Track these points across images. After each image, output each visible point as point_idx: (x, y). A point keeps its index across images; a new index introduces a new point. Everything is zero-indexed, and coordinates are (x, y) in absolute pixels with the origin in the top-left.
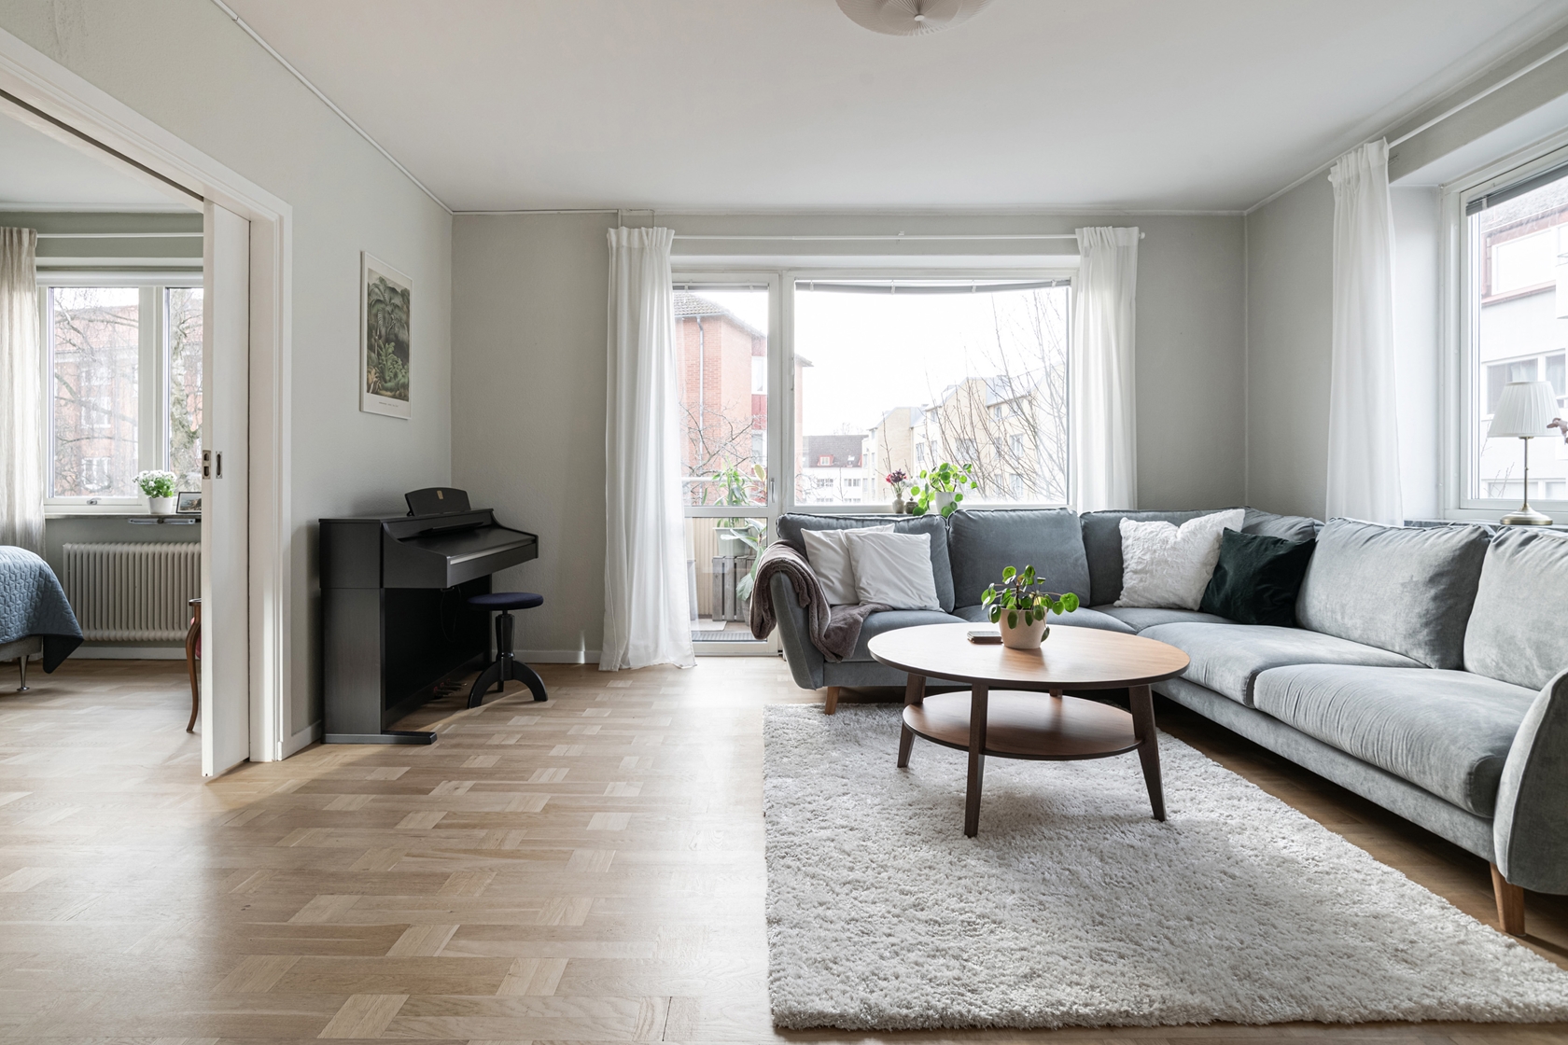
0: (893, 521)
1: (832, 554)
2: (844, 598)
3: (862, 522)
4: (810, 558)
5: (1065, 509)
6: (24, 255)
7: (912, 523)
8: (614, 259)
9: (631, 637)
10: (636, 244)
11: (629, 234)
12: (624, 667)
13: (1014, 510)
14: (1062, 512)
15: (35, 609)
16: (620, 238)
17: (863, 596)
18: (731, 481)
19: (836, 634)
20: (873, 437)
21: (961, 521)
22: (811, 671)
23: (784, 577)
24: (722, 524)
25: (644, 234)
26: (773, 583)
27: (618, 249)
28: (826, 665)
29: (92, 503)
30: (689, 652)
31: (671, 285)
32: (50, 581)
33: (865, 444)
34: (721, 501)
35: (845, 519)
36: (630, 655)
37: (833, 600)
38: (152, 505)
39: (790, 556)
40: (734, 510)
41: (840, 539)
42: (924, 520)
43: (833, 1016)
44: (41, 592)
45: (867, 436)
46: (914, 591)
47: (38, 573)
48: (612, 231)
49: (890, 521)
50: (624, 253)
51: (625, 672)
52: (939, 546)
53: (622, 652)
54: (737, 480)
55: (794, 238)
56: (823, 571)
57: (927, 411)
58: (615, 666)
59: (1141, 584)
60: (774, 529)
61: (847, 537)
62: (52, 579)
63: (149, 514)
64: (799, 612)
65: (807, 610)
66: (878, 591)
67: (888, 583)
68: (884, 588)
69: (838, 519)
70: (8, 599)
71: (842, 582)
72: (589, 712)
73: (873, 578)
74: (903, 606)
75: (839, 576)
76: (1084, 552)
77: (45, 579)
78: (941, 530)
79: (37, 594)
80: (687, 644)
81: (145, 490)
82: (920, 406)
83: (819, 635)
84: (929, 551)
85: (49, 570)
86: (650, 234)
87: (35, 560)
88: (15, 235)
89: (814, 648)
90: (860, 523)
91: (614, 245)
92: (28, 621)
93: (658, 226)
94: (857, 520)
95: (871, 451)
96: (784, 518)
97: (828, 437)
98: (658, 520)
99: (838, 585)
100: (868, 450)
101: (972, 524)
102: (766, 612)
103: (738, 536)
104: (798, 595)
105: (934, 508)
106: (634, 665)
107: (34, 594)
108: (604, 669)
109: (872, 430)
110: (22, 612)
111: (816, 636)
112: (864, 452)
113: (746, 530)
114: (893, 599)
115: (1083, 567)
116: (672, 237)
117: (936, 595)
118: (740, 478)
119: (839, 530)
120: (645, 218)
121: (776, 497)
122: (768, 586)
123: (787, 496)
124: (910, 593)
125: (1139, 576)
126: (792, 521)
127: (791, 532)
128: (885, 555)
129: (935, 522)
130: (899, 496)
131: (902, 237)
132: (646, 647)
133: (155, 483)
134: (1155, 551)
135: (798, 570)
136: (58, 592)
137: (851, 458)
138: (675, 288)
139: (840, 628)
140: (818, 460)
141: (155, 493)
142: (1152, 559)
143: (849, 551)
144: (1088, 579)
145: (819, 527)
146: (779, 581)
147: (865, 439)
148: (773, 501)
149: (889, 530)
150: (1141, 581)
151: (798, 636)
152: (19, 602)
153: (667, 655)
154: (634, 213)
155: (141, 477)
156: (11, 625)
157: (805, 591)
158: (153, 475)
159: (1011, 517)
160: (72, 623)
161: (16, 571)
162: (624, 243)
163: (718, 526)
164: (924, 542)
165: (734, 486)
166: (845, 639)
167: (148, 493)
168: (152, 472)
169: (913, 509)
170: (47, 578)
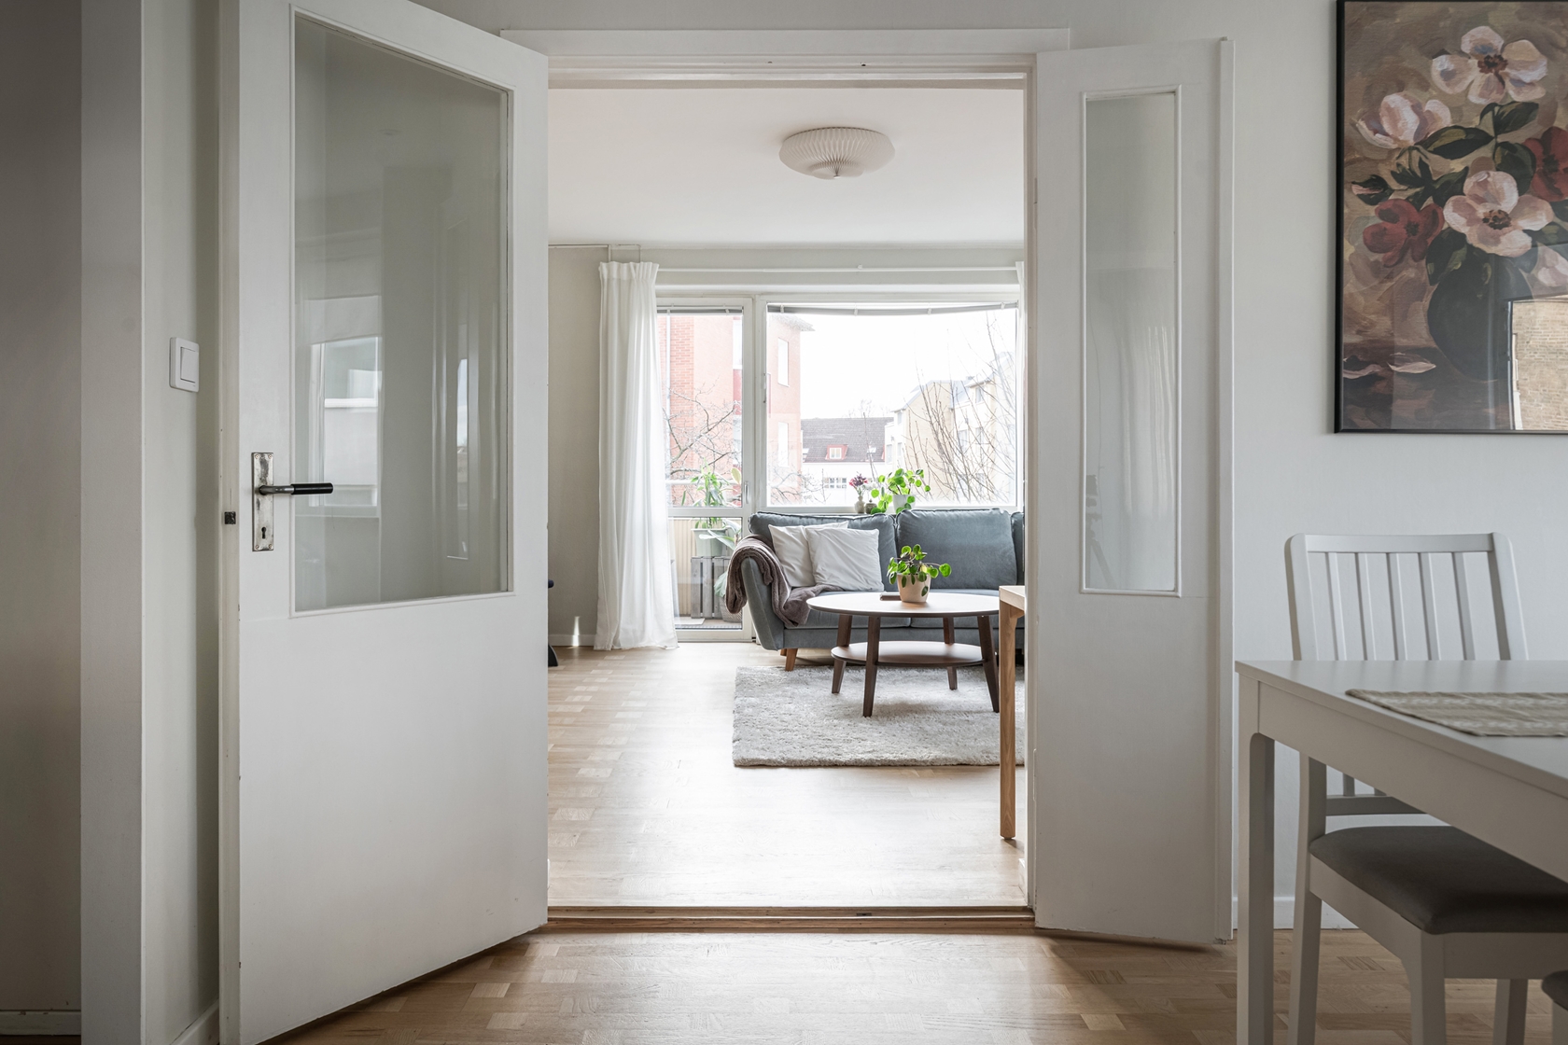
0: (848, 519)
1: (794, 546)
2: (803, 581)
3: (822, 520)
4: (776, 549)
5: (998, 509)
7: (864, 520)
8: (605, 289)
9: (622, 622)
10: (625, 276)
11: (619, 268)
12: (615, 647)
13: (953, 510)
14: (995, 512)
16: (610, 271)
17: (818, 579)
18: (709, 484)
19: (793, 605)
20: (899, 422)
21: (907, 519)
22: (774, 636)
23: (752, 562)
24: (700, 525)
25: (632, 268)
26: (743, 566)
27: (608, 280)
28: (786, 631)
30: (673, 636)
31: (655, 309)
33: (889, 430)
34: (699, 503)
35: (807, 517)
36: (621, 637)
37: (794, 583)
39: (758, 545)
40: (712, 511)
41: (801, 533)
42: (875, 518)
43: (764, 760)
45: (891, 420)
46: (862, 577)
48: (604, 265)
49: (846, 519)
50: (614, 284)
51: (616, 651)
52: (887, 540)
53: (614, 634)
54: (714, 482)
55: (764, 271)
56: (786, 560)
57: (972, 387)
58: (608, 646)
60: (747, 525)
61: (807, 531)
64: (764, 589)
65: (770, 587)
66: (832, 576)
67: (840, 569)
68: (836, 573)
69: (801, 517)
71: (802, 569)
72: (594, 671)
73: (828, 566)
74: (851, 588)
75: (798, 563)
76: (1013, 545)
78: (890, 527)
80: (671, 631)
82: (964, 379)
83: (780, 606)
84: (877, 544)
86: (638, 268)
89: (776, 616)
90: (820, 521)
91: (606, 277)
93: (645, 261)
94: (817, 518)
95: (897, 440)
96: (755, 516)
97: (840, 420)
98: (644, 519)
99: (798, 571)
100: (893, 438)
101: (916, 522)
102: (738, 590)
103: (715, 536)
104: (763, 575)
105: (891, 509)
106: (624, 645)
108: (599, 648)
109: (898, 412)
111: (777, 607)
112: (887, 441)
113: (724, 532)
114: (843, 582)
115: (1010, 558)
116: (657, 270)
117: (881, 580)
118: (718, 481)
119: (801, 527)
120: (633, 254)
121: (750, 499)
122: (740, 570)
123: (760, 499)
124: (858, 578)
126: (762, 519)
127: (760, 527)
128: (840, 548)
129: (884, 520)
130: (860, 498)
131: (860, 269)
132: (634, 631)
135: (764, 556)
137: (872, 450)
138: (659, 311)
139: (797, 602)
140: (826, 453)
143: (808, 545)
144: (1015, 569)
145: (784, 524)
146: (748, 564)
147: (889, 424)
148: (747, 502)
149: (844, 526)
151: (763, 608)
153: (653, 638)
154: (622, 248)
157: (770, 574)
159: (950, 516)
162: (615, 275)
163: (696, 527)
164: (873, 536)
165: (712, 488)
166: (800, 609)
169: (871, 509)
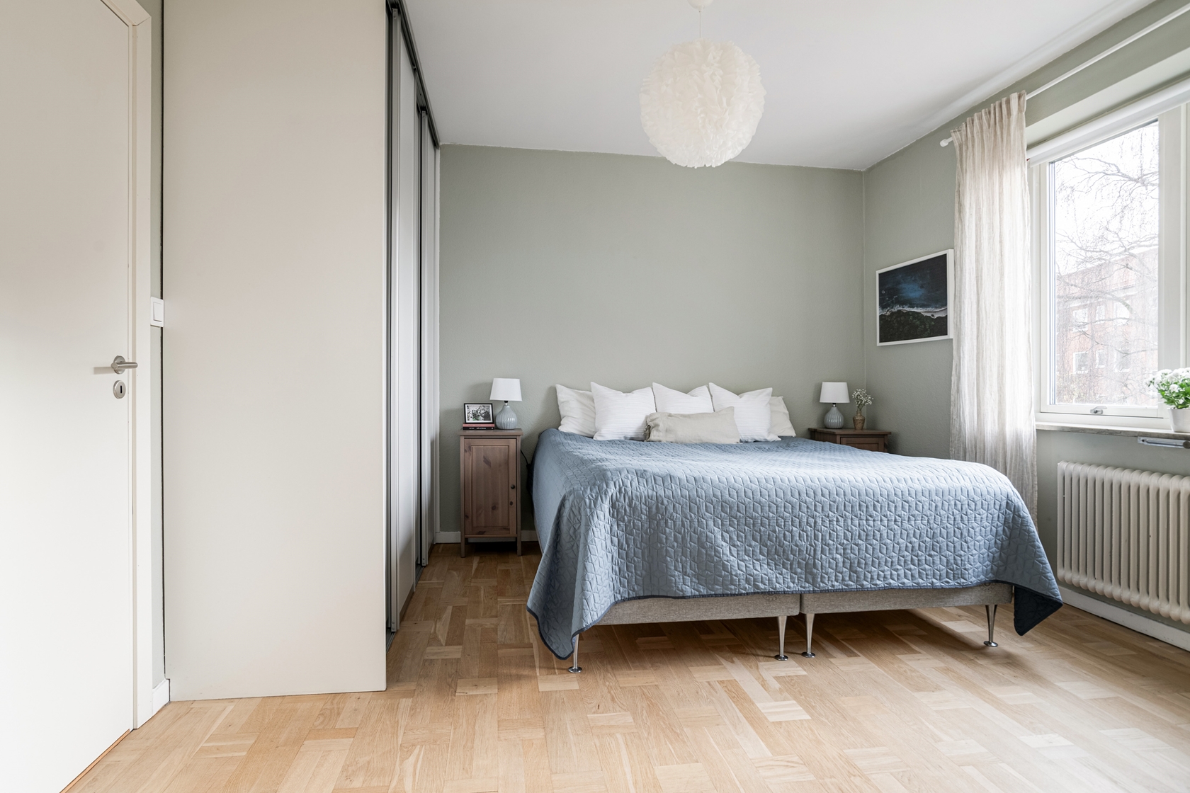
6: (1013, 126)
15: (1002, 549)
29: (1096, 412)
32: (1019, 516)
38: (1176, 419)
44: (1008, 527)
47: (1004, 504)
62: (1022, 513)
63: (1172, 432)
70: (965, 533)
77: (1014, 512)
79: (1004, 530)
81: (1164, 397)
85: (1019, 501)
87: (1002, 486)
88: (1004, 106)
92: (992, 562)
107: (1000, 529)
110: (984, 550)
133: (1181, 386)
136: (1029, 531)
141: (1181, 401)
152: (979, 538)
155: (1158, 379)
156: (968, 566)
158: (1177, 376)
160: (1047, 577)
161: (976, 498)
167: (1170, 401)
168: (1176, 371)
170: (1016, 511)
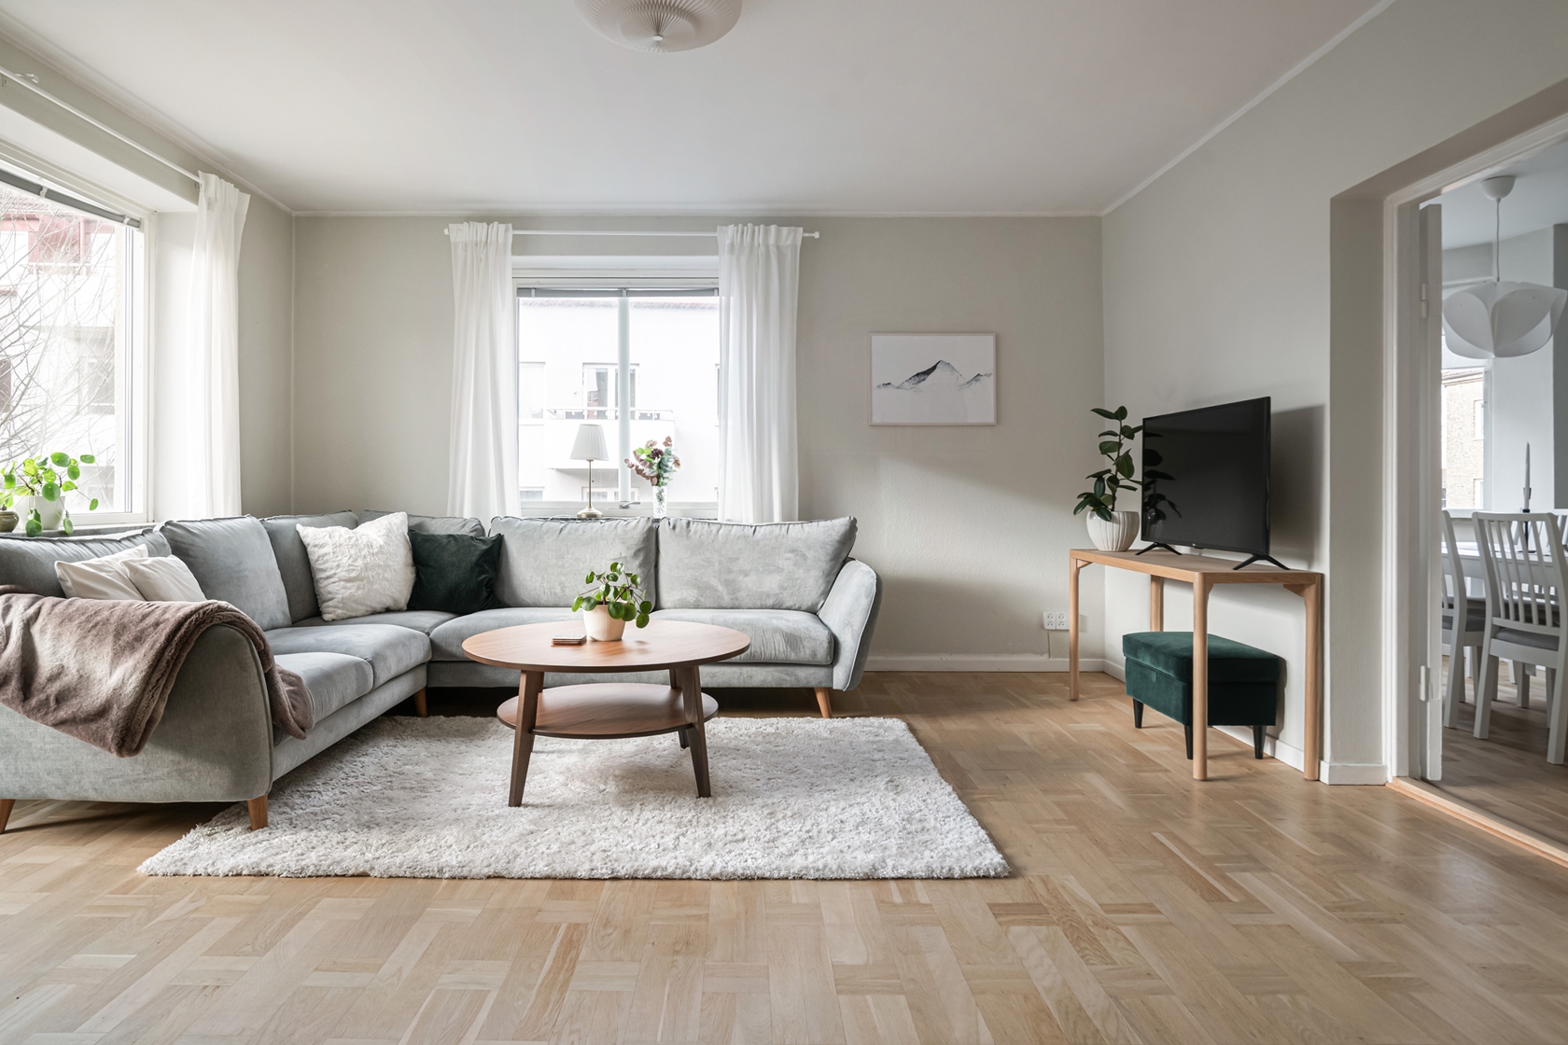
59: (360, 592)
125: (356, 584)
134: (365, 557)
142: (366, 565)
150: (359, 588)
